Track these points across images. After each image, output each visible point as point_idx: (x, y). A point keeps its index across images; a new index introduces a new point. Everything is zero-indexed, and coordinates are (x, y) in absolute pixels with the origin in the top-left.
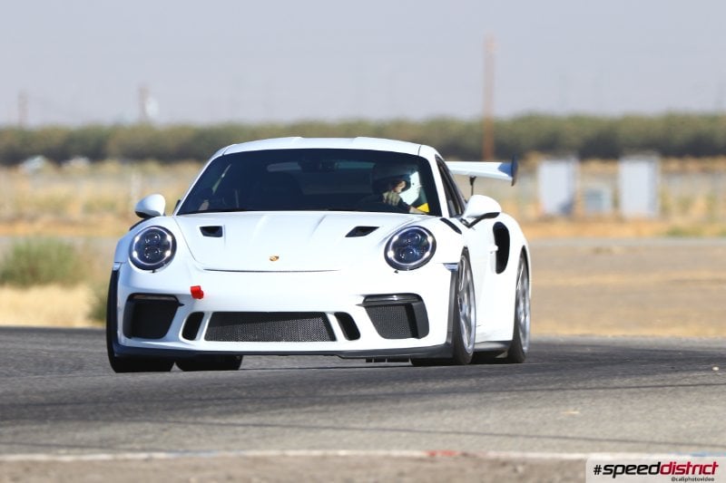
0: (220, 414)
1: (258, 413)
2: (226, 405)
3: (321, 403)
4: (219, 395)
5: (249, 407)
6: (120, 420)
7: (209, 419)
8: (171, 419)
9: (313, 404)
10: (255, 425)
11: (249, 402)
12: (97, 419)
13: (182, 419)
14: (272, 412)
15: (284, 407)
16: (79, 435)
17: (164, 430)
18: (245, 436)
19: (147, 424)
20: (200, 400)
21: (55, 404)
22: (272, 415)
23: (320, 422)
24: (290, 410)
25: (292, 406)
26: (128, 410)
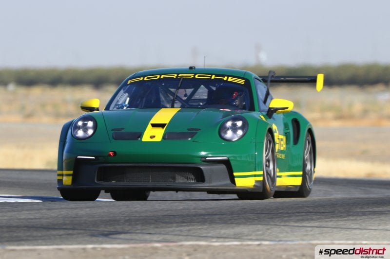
0: (298, 221)
1: (319, 221)
2: (302, 216)
3: (353, 215)
4: (298, 211)
5: (314, 217)
6: (244, 224)
7: (292, 224)
8: (272, 223)
9: (349, 216)
10: (317, 227)
11: (314, 215)
12: (232, 223)
13: (277, 223)
14: (327, 220)
15: (333, 217)
16: (223, 231)
17: (268, 229)
18: (311, 233)
19: (259, 226)
20: (287, 213)
21: (209, 215)
22: (327, 221)
23: (353, 226)
24: (337, 219)
25: (337, 217)
26: (249, 219)
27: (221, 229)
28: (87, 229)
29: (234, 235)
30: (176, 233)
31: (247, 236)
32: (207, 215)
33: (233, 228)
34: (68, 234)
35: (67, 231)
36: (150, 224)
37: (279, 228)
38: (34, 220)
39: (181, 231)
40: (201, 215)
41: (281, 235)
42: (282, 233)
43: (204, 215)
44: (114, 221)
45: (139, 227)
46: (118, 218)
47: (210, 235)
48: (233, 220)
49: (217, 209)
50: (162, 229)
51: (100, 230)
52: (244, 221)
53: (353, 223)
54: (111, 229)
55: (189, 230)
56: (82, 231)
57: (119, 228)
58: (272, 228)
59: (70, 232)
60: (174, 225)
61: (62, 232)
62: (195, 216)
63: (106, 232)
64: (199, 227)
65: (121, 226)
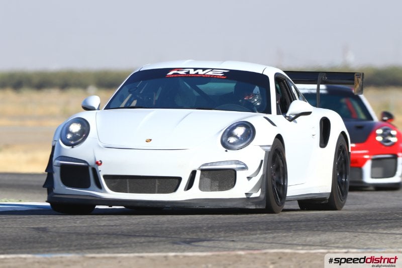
27: (307, 236)
28: (169, 236)
29: (320, 242)
30: (259, 241)
31: (333, 243)
32: (292, 222)
33: (319, 235)
34: (150, 242)
35: (147, 238)
36: (234, 231)
37: (368, 235)
38: (114, 227)
39: (265, 238)
40: (286, 222)
42: (370, 240)
43: (289, 222)
44: (197, 228)
45: (222, 234)
46: (200, 225)
47: (295, 242)
48: (319, 227)
49: (303, 215)
50: (246, 237)
51: (182, 237)
52: (331, 228)
54: (194, 236)
55: (274, 238)
56: (164, 239)
57: (201, 235)
58: (359, 235)
59: (152, 239)
60: (259, 232)
61: (143, 239)
62: (280, 222)
63: (188, 240)
64: (284, 234)
65: (204, 234)
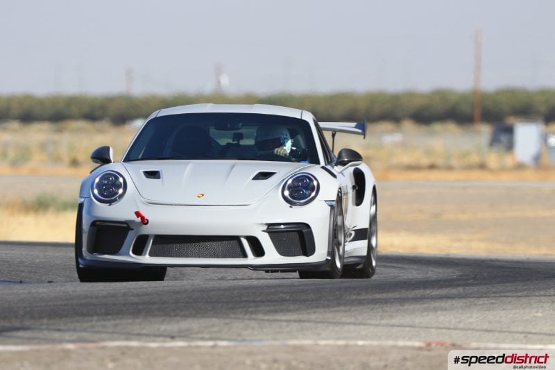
0: (269, 312)
1: (298, 312)
2: (274, 305)
3: (345, 305)
4: (269, 298)
5: (292, 307)
6: (194, 316)
7: (260, 316)
8: (232, 316)
9: (339, 305)
10: (295, 321)
11: (292, 304)
12: (176, 315)
13: (241, 316)
14: (309, 311)
15: (317, 307)
16: (163, 327)
17: (227, 324)
18: (288, 329)
19: (214, 319)
20: (254, 301)
22: (309, 313)
23: (344, 319)
24: (322, 310)
25: (324, 307)
26: (200, 309)
27: (161, 324)
30: (96, 329)
31: (197, 333)
32: (141, 304)
33: (177, 322)
36: (61, 316)
37: (243, 322)
39: (104, 326)
40: (133, 304)
41: (245, 333)
42: (246, 329)
43: (137, 304)
44: (11, 312)
45: (45, 321)
46: (15, 308)
47: (144, 332)
48: (178, 311)
50: (78, 324)
52: (193, 312)
53: (345, 316)
54: (5, 324)
55: (116, 325)
58: (231, 322)
60: (95, 318)
62: (124, 305)
64: (129, 321)
65: (19, 320)
